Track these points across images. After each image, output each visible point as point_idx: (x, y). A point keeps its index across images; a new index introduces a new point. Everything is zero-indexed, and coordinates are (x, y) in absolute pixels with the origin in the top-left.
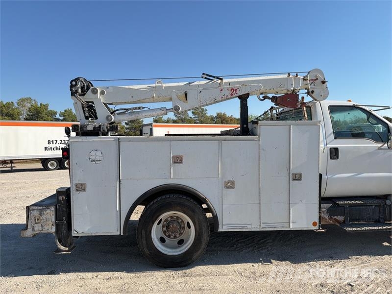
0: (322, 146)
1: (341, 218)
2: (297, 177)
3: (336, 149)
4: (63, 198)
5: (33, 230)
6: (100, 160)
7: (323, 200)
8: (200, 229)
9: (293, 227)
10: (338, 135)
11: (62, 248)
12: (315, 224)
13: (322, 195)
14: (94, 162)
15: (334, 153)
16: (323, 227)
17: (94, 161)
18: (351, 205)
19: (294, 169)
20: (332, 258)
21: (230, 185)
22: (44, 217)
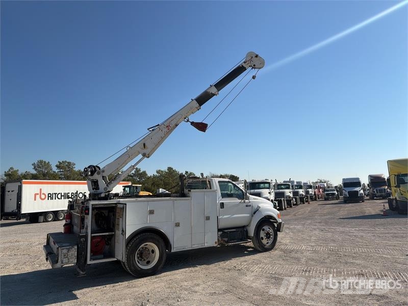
0: (217, 202)
1: (226, 239)
2: (208, 218)
3: (223, 203)
4: (83, 240)
7: (219, 230)
8: (162, 251)
9: (206, 245)
10: (224, 196)
11: (81, 273)
12: (216, 243)
13: (219, 227)
15: (222, 205)
16: (219, 244)
18: (230, 232)
19: (207, 214)
20: (223, 261)
21: (177, 225)
22: (70, 253)
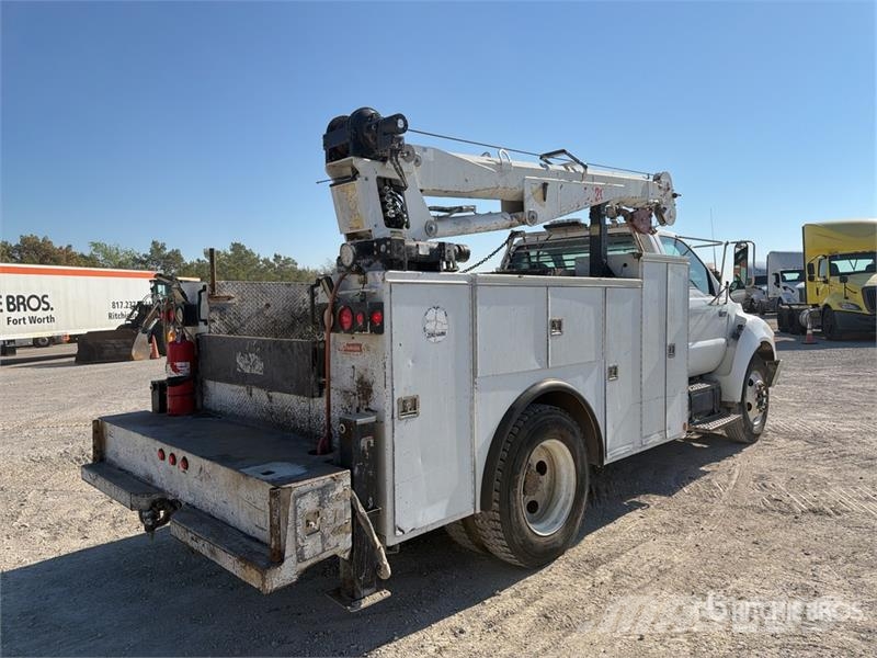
2: (671, 351)
4: (369, 443)
5: (301, 557)
6: (443, 334)
12: (684, 427)
14: (432, 339)
17: (433, 335)
22: (329, 510)
